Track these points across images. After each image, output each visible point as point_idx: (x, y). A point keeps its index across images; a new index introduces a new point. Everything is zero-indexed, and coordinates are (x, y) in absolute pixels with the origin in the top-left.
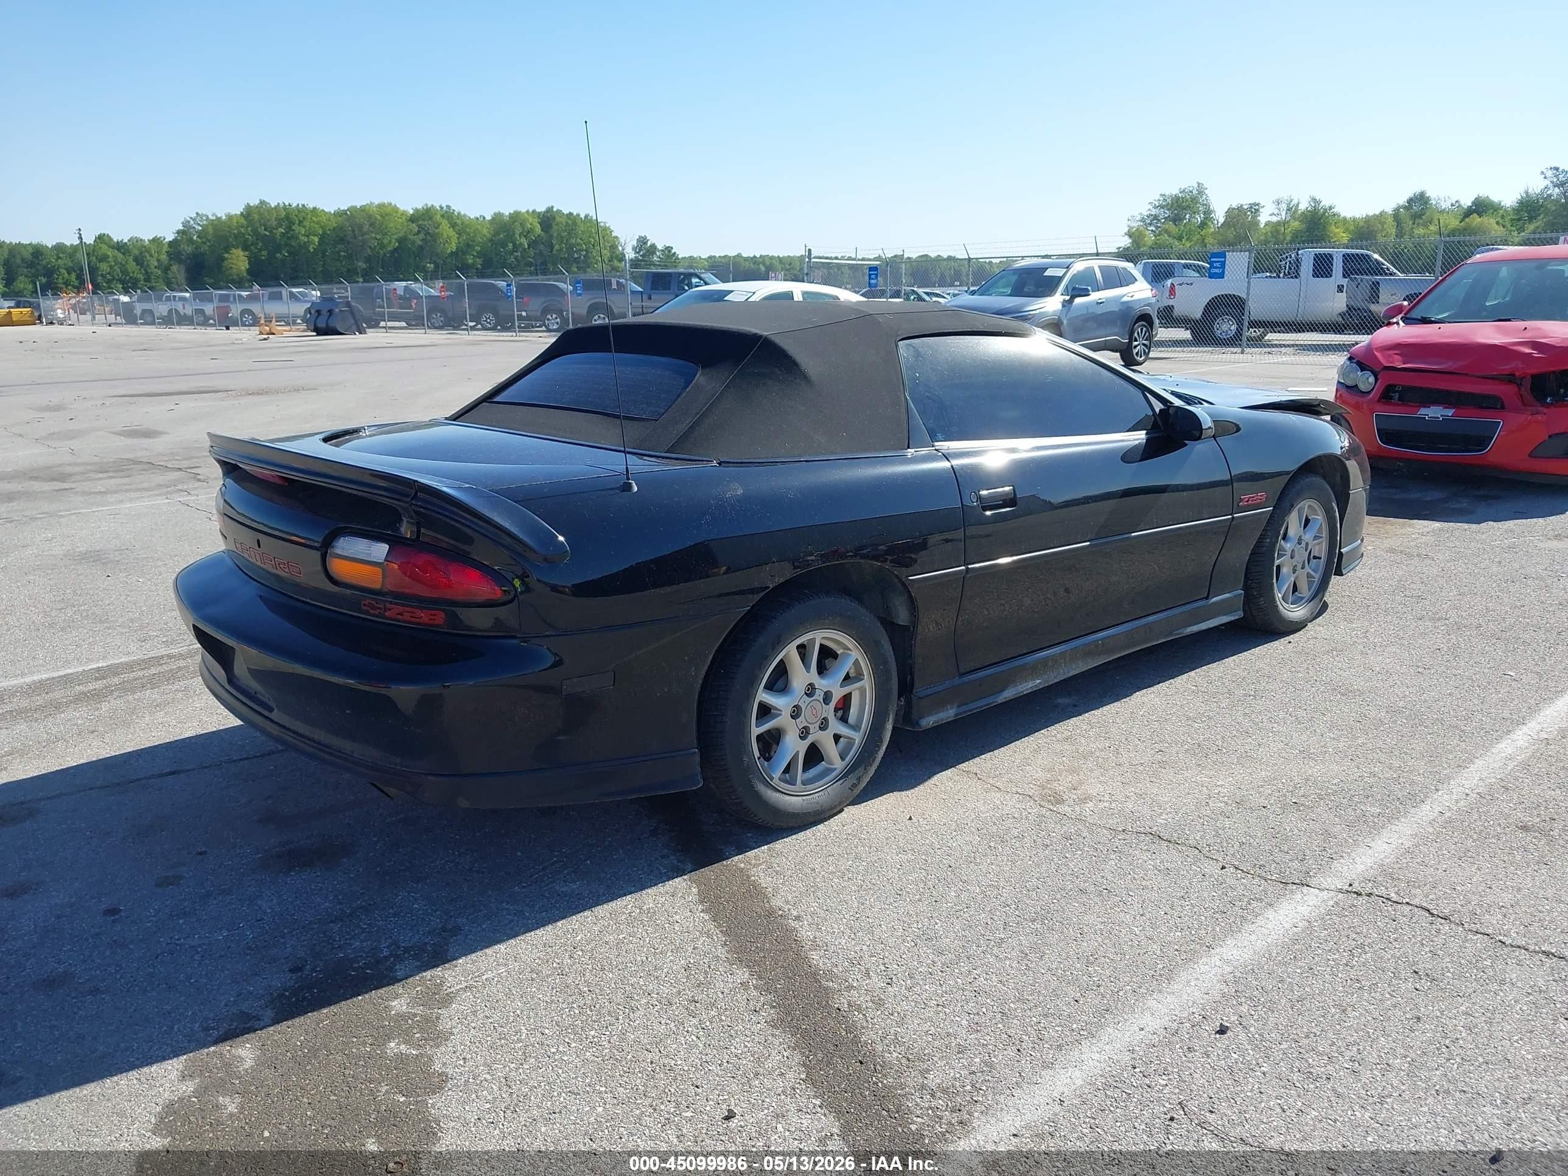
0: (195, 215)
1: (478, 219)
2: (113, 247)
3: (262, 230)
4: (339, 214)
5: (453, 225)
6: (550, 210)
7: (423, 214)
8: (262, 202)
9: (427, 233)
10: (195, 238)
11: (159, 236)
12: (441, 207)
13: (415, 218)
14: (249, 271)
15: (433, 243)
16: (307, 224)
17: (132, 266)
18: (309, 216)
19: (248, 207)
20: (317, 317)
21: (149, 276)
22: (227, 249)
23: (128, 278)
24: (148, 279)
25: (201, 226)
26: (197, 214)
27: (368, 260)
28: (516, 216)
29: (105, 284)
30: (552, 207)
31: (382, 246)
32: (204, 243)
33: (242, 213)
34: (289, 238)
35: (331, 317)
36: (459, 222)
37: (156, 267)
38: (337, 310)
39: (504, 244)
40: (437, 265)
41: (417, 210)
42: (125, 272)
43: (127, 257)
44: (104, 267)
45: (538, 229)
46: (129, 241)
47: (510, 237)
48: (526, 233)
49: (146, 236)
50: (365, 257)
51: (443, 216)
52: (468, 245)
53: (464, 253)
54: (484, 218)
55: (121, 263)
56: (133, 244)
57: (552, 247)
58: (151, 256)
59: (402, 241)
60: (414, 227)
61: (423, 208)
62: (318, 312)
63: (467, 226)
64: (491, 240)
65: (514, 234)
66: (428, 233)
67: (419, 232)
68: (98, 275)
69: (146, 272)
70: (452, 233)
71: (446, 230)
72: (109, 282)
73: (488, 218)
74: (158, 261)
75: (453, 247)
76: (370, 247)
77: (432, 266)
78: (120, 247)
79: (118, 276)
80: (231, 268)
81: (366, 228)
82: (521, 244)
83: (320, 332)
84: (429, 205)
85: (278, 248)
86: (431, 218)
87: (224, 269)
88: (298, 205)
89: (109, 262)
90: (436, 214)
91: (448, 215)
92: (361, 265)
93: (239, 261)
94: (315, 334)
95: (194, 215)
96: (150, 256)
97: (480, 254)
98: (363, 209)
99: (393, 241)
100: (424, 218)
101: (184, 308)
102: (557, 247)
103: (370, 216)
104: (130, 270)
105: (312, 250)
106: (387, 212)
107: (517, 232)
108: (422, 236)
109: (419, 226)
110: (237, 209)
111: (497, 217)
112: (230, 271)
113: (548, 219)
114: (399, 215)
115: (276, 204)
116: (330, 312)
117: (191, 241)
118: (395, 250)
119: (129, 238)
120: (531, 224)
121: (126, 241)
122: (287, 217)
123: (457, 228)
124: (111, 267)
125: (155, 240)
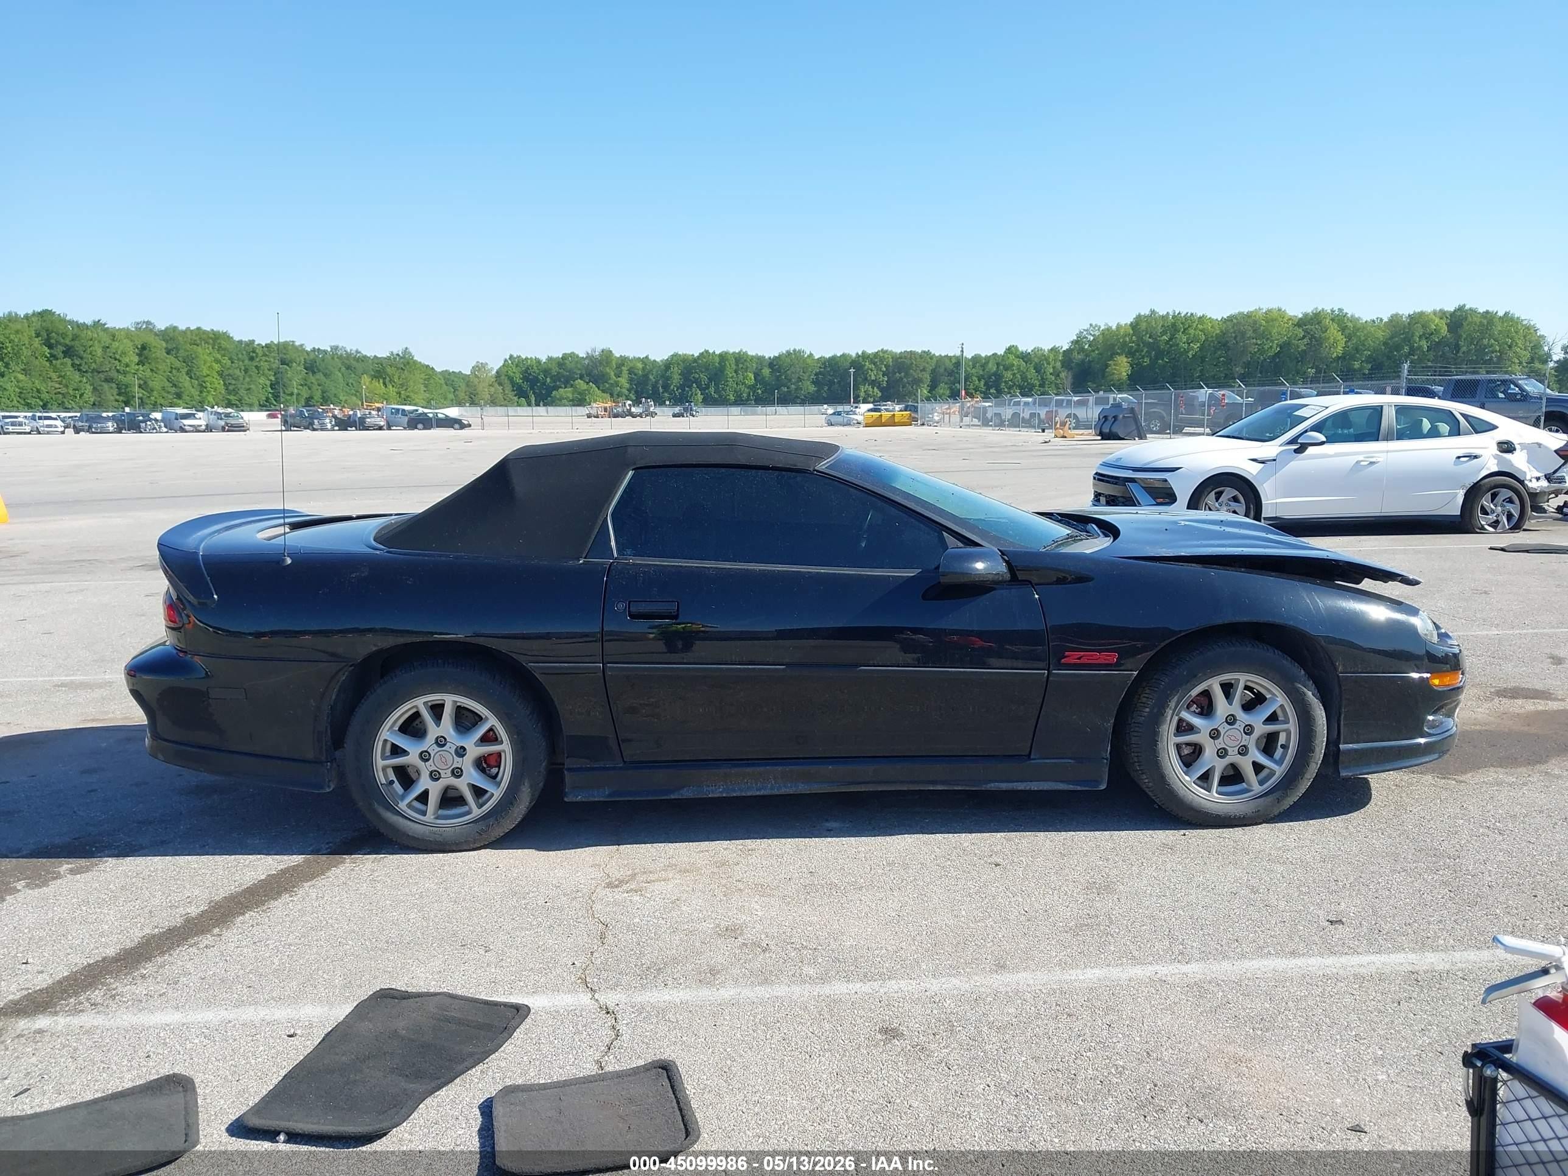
0: (1089, 326)
1: (1374, 321)
2: (1018, 357)
3: (1147, 338)
4: (1224, 321)
5: (1343, 329)
6: (1461, 308)
7: (1312, 319)
8: (1153, 312)
9: (1313, 337)
10: (1086, 347)
11: (1057, 346)
12: (1333, 311)
13: (1301, 323)
14: (1130, 377)
15: (1318, 347)
16: (1192, 331)
17: (1032, 373)
18: (1195, 325)
19: (1139, 316)
20: (1104, 422)
21: (1044, 382)
22: (1111, 358)
23: (1026, 384)
24: (1042, 385)
25: (1093, 336)
26: (1091, 325)
27: (1247, 365)
28: (1417, 319)
29: (1006, 390)
30: (1464, 305)
31: (1262, 351)
32: (1094, 351)
33: (1131, 323)
34: (1171, 346)
35: (1116, 422)
36: (1349, 324)
37: (1051, 374)
38: (1121, 416)
39: (1398, 348)
40: (1318, 371)
41: (1306, 315)
42: (1024, 378)
43: (1028, 365)
44: (1008, 375)
45: (1444, 330)
46: (1032, 351)
47: (1408, 340)
48: (1427, 336)
49: (1046, 347)
50: (1244, 363)
51: (1333, 320)
52: (1357, 350)
53: (1353, 358)
54: (1381, 320)
55: (1022, 371)
56: (1035, 353)
57: (1457, 347)
58: (1049, 364)
59: (1285, 346)
60: (1300, 332)
61: (1312, 312)
62: (1106, 417)
63: (1358, 330)
64: (1385, 344)
65: (1413, 336)
66: (1315, 338)
67: (1304, 337)
68: (1002, 382)
69: (1042, 378)
70: (1340, 336)
71: (1334, 333)
72: (1010, 388)
73: (1386, 320)
74: (1054, 368)
75: (1339, 350)
76: (1250, 353)
77: (1313, 371)
78: (1025, 357)
79: (1018, 381)
80: (1114, 373)
81: (1250, 334)
82: (1420, 348)
83: (1106, 436)
84: (1320, 309)
85: (1160, 354)
86: (1319, 323)
87: (1107, 374)
88: (1187, 313)
89: (1013, 370)
90: (1325, 318)
91: (1340, 319)
92: (1239, 370)
93: (1122, 367)
94: (1099, 438)
95: (1087, 326)
96: (1047, 364)
97: (1369, 359)
98: (1249, 315)
99: (1275, 346)
100: (1312, 324)
101: (1023, 413)
102: (1464, 349)
103: (1255, 322)
104: (1029, 377)
105: (1191, 356)
106: (1273, 317)
107: (1417, 334)
108: (1306, 341)
109: (1305, 331)
110: (1127, 319)
111: (1394, 320)
112: (1111, 377)
113: (1458, 319)
114: (1285, 320)
115: (1165, 313)
116: (1115, 418)
117: (1082, 350)
118: (1277, 355)
119: (1032, 348)
120: (1437, 325)
121: (1029, 351)
122: (1174, 325)
123: (1347, 332)
124: (1014, 375)
125: (1054, 350)
